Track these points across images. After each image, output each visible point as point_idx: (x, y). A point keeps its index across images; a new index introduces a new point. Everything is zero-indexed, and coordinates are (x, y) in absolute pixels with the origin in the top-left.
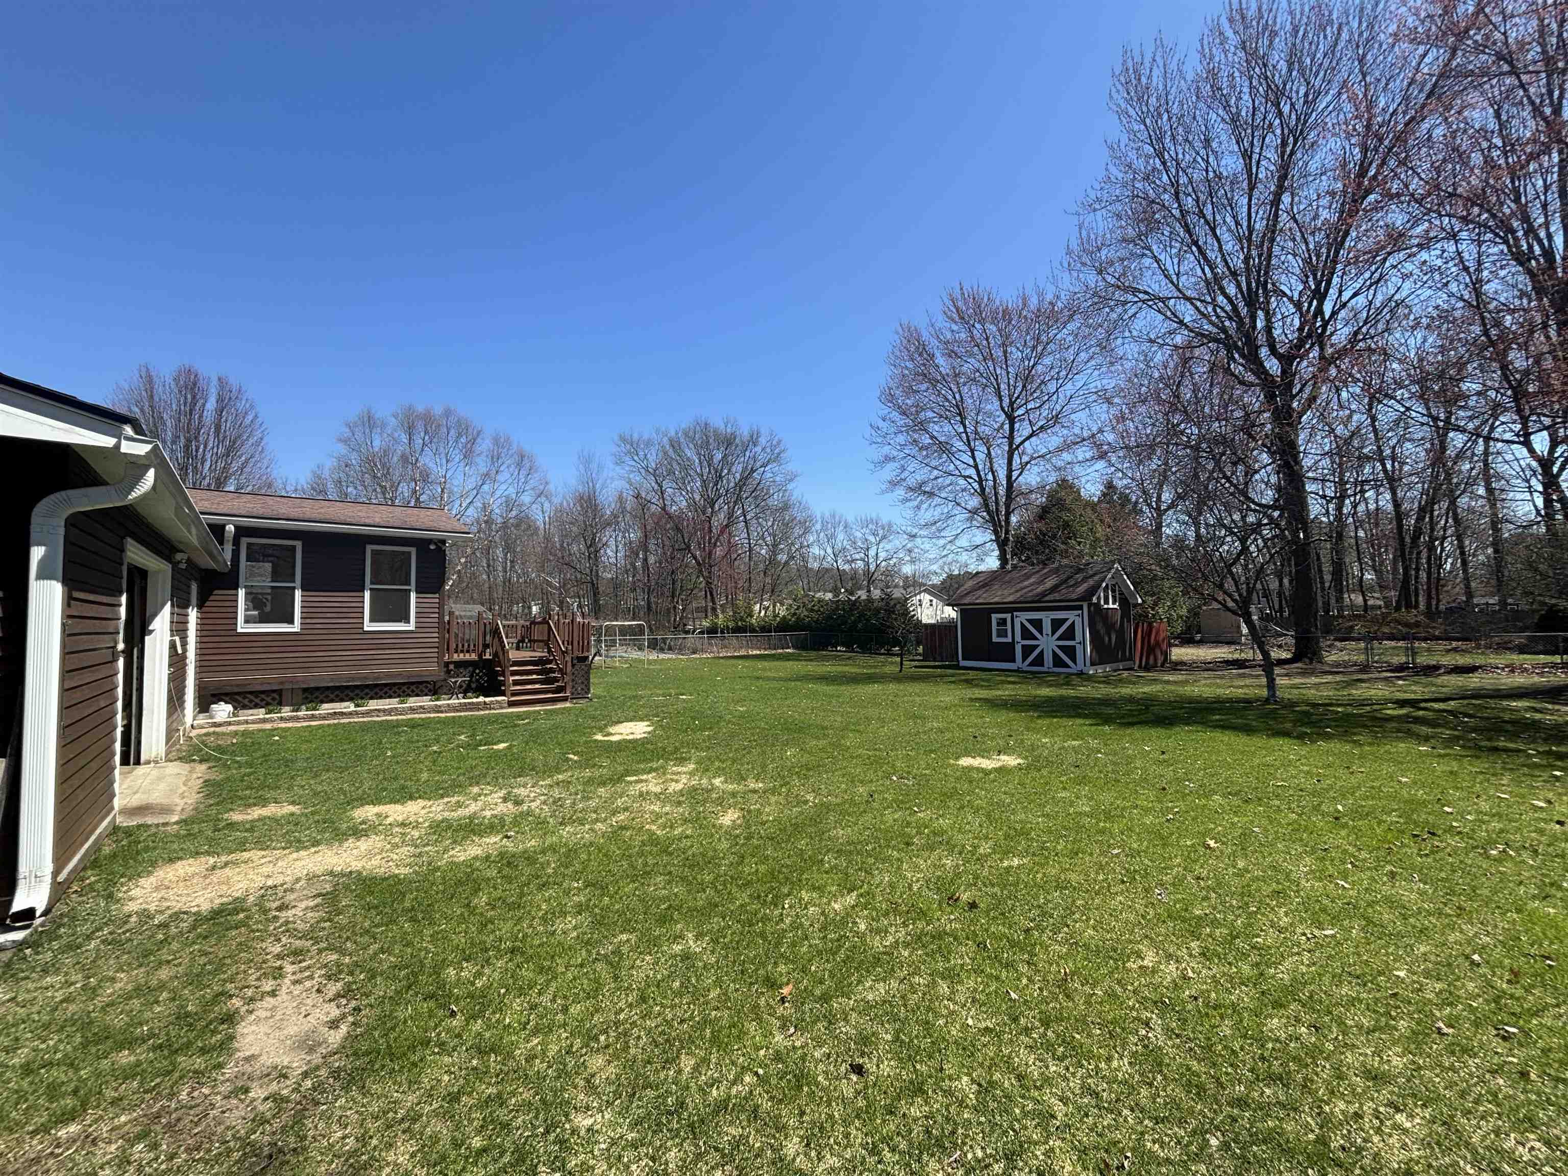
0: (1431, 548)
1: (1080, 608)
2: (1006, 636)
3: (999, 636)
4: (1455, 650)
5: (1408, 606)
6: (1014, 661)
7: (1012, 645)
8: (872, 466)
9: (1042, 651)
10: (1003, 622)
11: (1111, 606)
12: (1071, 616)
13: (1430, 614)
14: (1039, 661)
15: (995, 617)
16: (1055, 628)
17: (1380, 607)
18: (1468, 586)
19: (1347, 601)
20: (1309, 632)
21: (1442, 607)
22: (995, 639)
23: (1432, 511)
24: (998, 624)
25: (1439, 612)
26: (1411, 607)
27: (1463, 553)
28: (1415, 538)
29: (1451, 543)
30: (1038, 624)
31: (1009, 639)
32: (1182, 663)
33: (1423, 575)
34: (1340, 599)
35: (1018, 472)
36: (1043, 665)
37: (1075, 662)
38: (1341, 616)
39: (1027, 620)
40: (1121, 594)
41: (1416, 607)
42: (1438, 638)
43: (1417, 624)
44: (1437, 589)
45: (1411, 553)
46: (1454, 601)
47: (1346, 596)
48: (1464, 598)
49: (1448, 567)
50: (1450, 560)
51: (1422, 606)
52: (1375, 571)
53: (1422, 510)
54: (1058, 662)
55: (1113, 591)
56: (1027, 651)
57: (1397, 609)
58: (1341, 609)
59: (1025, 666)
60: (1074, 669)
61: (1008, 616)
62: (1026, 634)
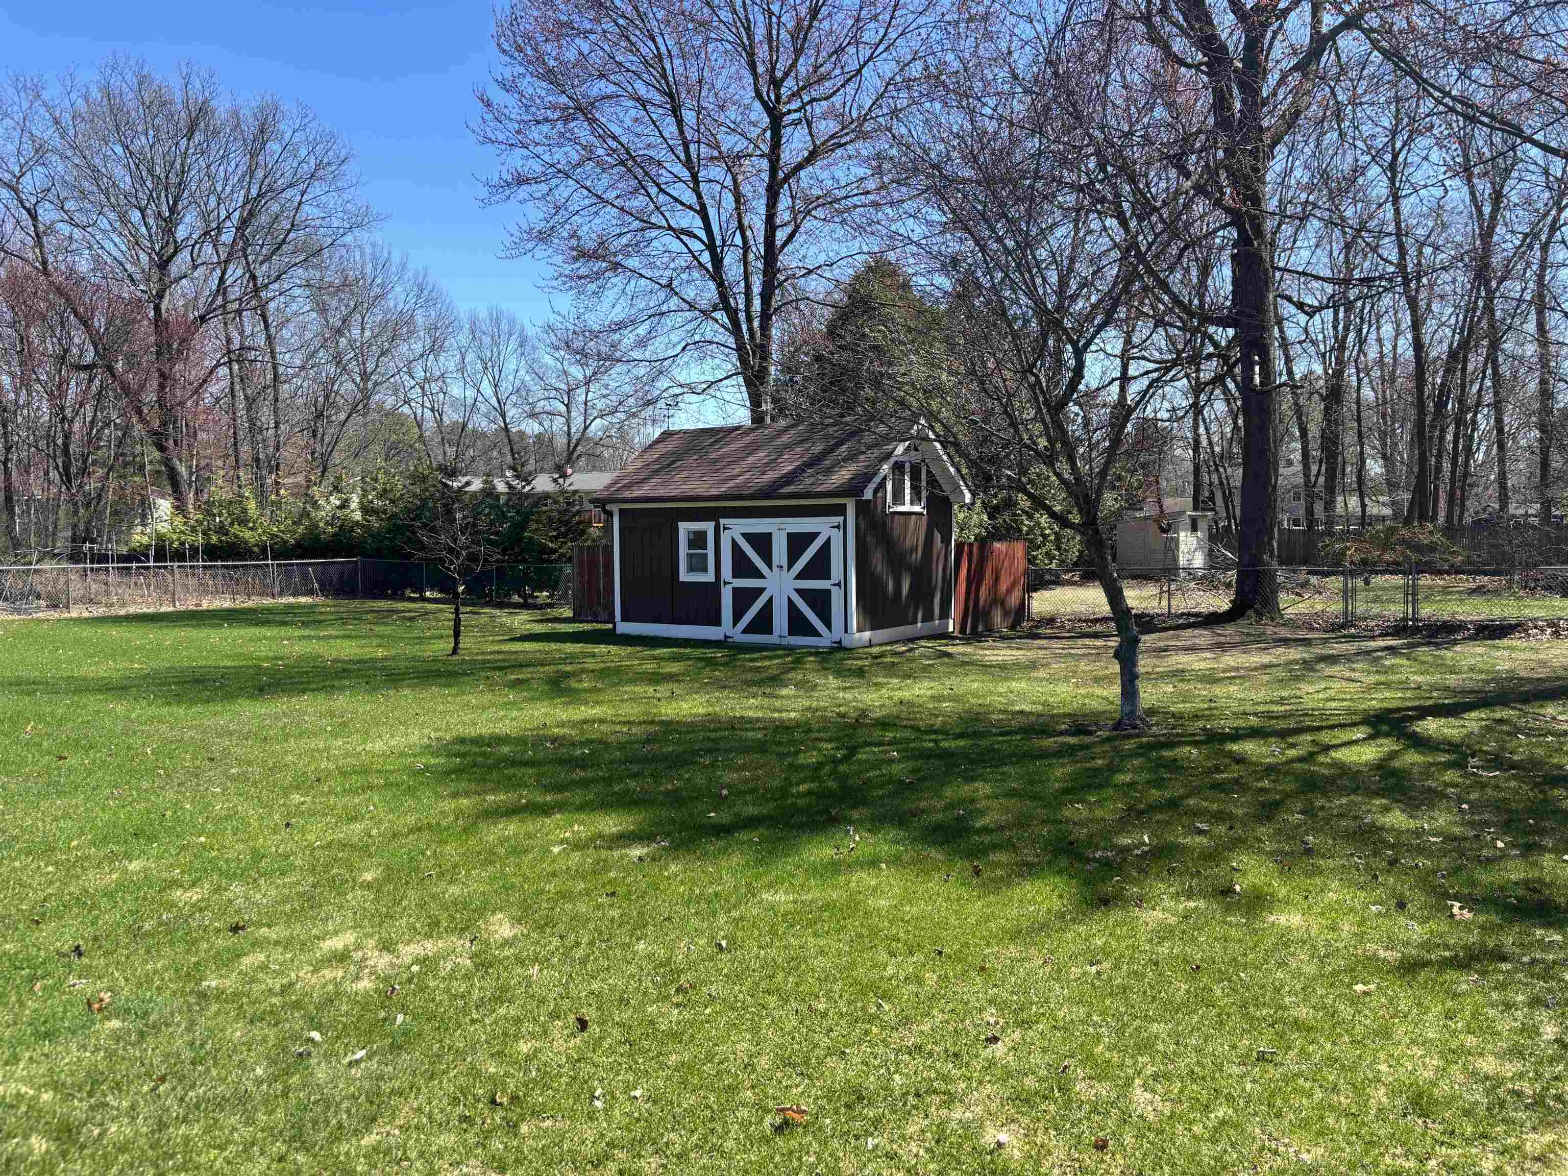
0: (1459, 421)
1: (840, 510)
2: (705, 570)
3: (691, 569)
4: (1478, 591)
5: (1422, 517)
6: (716, 621)
7: (714, 589)
8: (484, 193)
9: (770, 601)
10: (698, 540)
11: (906, 508)
12: (822, 526)
13: (1451, 530)
14: (763, 622)
15: (685, 528)
16: (794, 554)
17: (1384, 518)
18: (1503, 486)
19: (1339, 508)
20: (1261, 562)
21: (1468, 520)
22: (685, 576)
23: (1465, 360)
24: (692, 544)
25: (1462, 528)
26: (1426, 520)
27: (1500, 431)
28: (1441, 405)
29: (1487, 417)
30: (762, 543)
31: (709, 577)
32: (1050, 621)
33: (1446, 466)
34: (1329, 505)
35: (789, 230)
36: (770, 631)
37: (828, 624)
38: (1330, 533)
39: (744, 535)
40: (933, 482)
41: (1434, 518)
42: (1456, 570)
43: (1432, 548)
44: (1463, 489)
45: (1432, 427)
46: (1484, 510)
47: (1340, 499)
48: (1497, 506)
49: (1480, 456)
50: (1483, 449)
51: (1441, 518)
52: (1384, 457)
53: (1453, 355)
54: (798, 624)
55: (915, 478)
56: (743, 599)
57: (1407, 521)
58: (1330, 522)
59: (737, 634)
60: (826, 639)
61: (708, 527)
62: (743, 566)
